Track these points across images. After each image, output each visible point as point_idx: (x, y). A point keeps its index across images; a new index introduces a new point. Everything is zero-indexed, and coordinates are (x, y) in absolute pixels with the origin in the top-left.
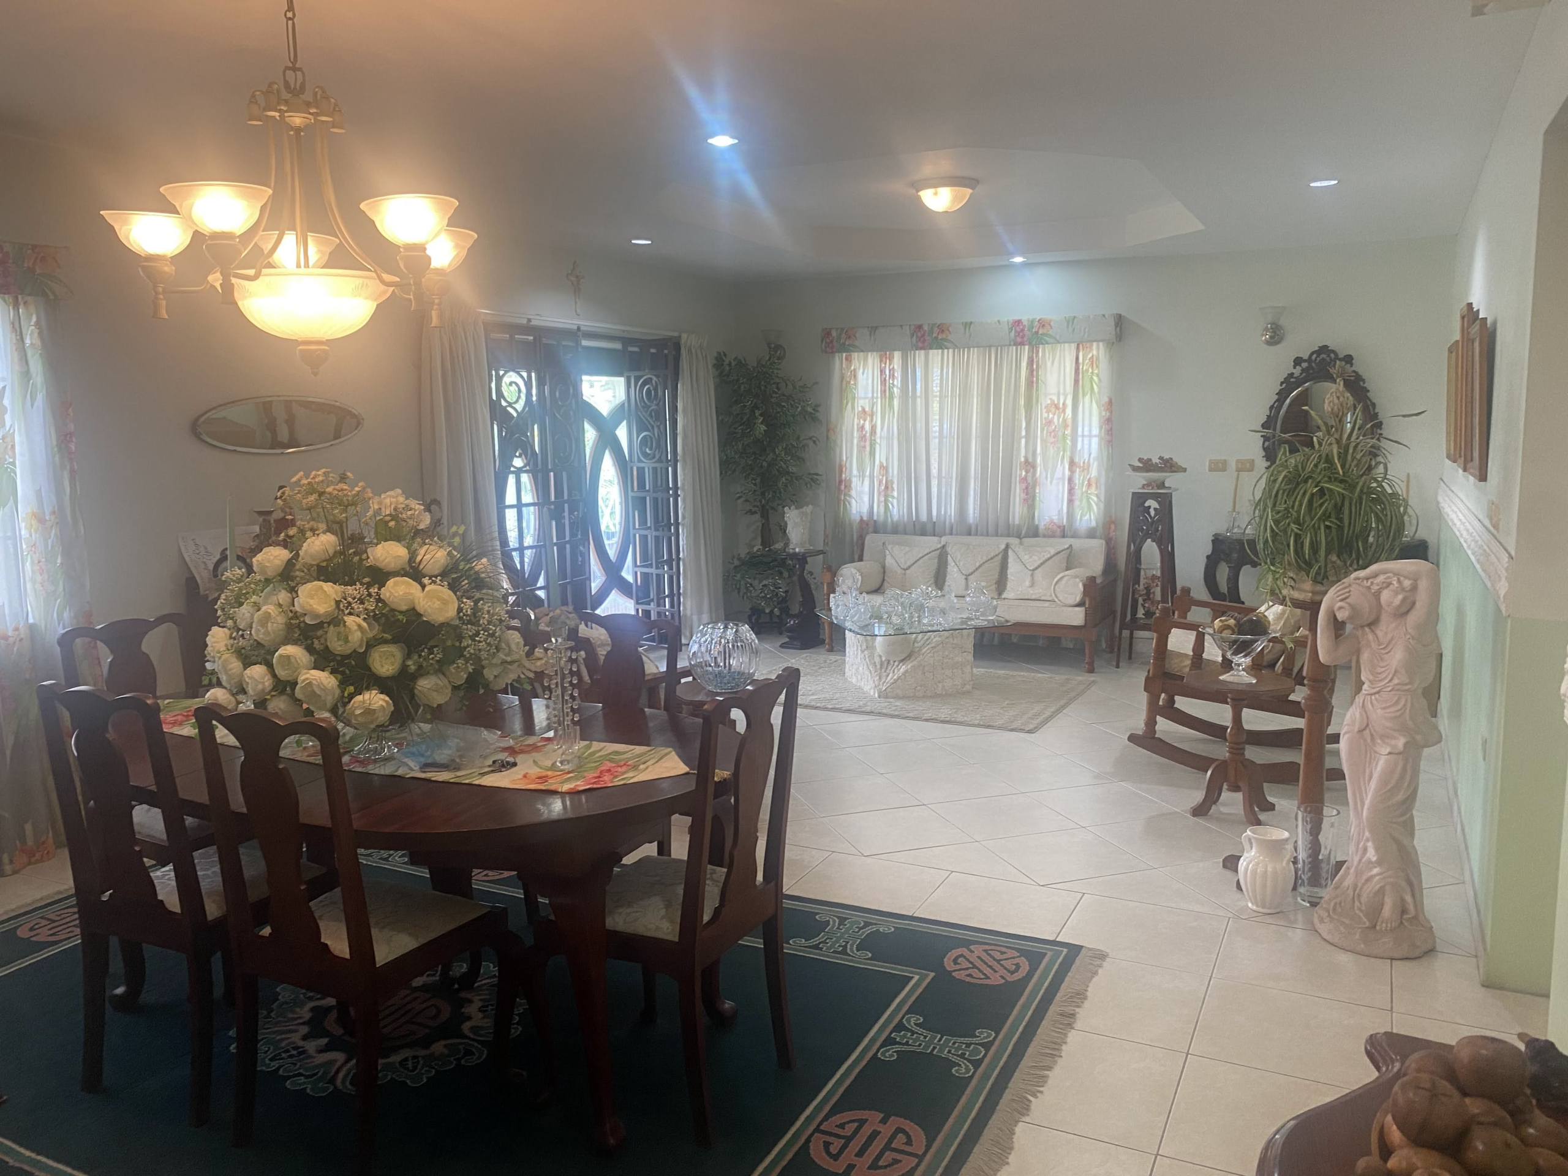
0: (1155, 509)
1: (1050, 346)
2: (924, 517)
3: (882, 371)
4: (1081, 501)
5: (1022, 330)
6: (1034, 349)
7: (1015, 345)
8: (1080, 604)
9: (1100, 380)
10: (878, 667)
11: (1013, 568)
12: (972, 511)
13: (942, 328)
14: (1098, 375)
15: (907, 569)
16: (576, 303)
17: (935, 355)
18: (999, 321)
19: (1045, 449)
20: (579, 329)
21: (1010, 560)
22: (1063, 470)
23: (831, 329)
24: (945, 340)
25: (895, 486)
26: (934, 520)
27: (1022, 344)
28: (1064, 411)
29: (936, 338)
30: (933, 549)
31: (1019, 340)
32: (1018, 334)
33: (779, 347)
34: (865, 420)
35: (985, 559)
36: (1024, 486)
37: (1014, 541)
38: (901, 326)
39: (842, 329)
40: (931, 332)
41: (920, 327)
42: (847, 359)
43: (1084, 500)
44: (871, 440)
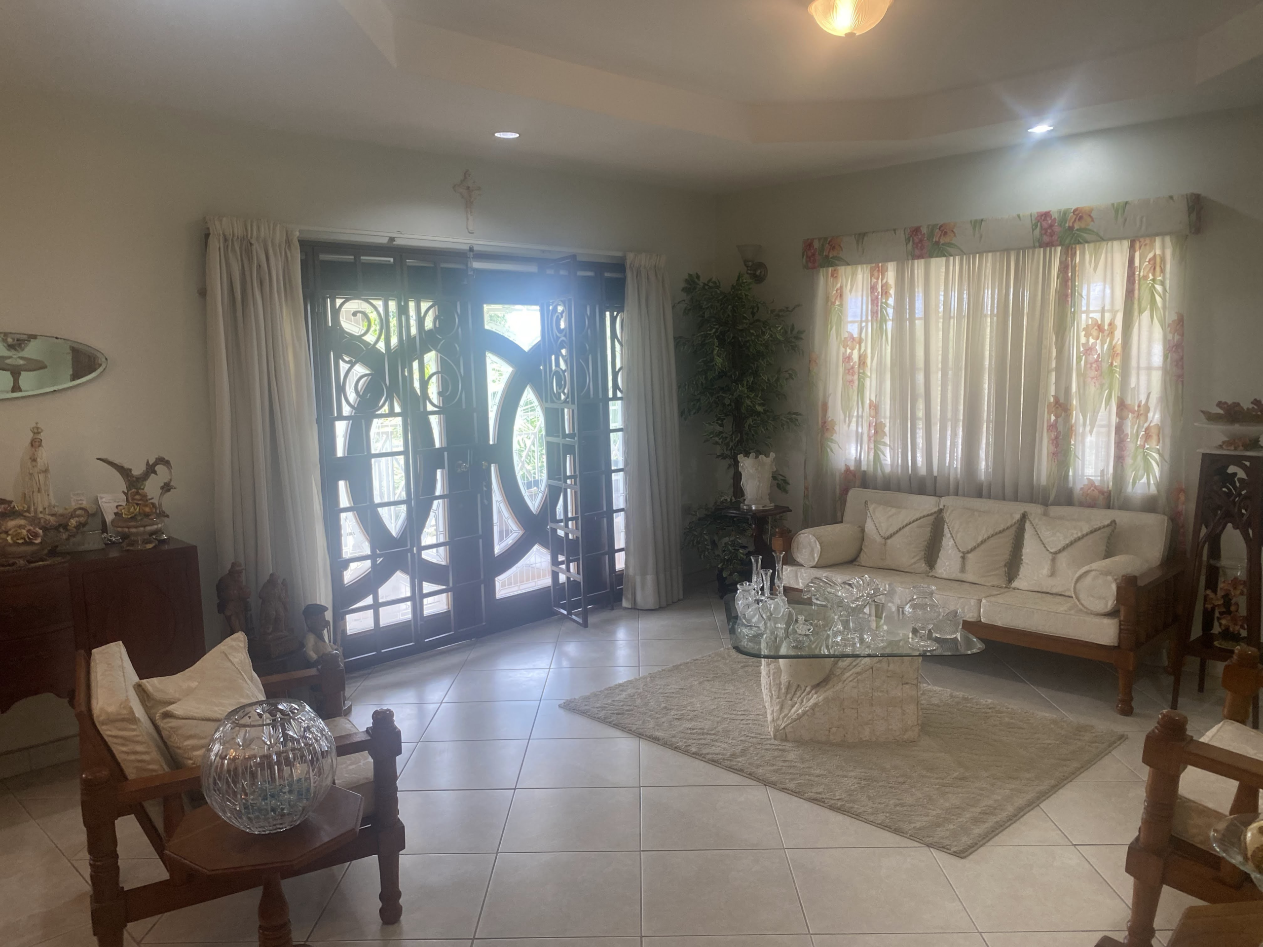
0: (1240, 480)
1: (1092, 245)
2: (923, 471)
3: (873, 288)
4: (1135, 458)
5: (1051, 226)
6: (1069, 252)
7: (1040, 247)
8: (1111, 614)
9: (1165, 290)
10: (783, 691)
11: (1030, 547)
12: (983, 465)
13: (944, 230)
14: (1162, 283)
15: (888, 538)
16: (468, 219)
17: (938, 264)
18: (1019, 216)
19: (1082, 386)
20: (471, 250)
21: (1027, 536)
22: (1107, 415)
23: (813, 240)
24: (950, 245)
25: (887, 429)
26: (935, 474)
27: (1051, 244)
28: (1111, 333)
29: (937, 243)
30: (925, 513)
31: (1046, 239)
32: (1044, 231)
33: (761, 265)
34: (853, 349)
35: (991, 532)
36: (1053, 435)
37: (1035, 510)
38: (895, 230)
39: (826, 239)
40: (931, 234)
41: (917, 230)
42: (832, 275)
43: (1140, 458)
44: (859, 373)
